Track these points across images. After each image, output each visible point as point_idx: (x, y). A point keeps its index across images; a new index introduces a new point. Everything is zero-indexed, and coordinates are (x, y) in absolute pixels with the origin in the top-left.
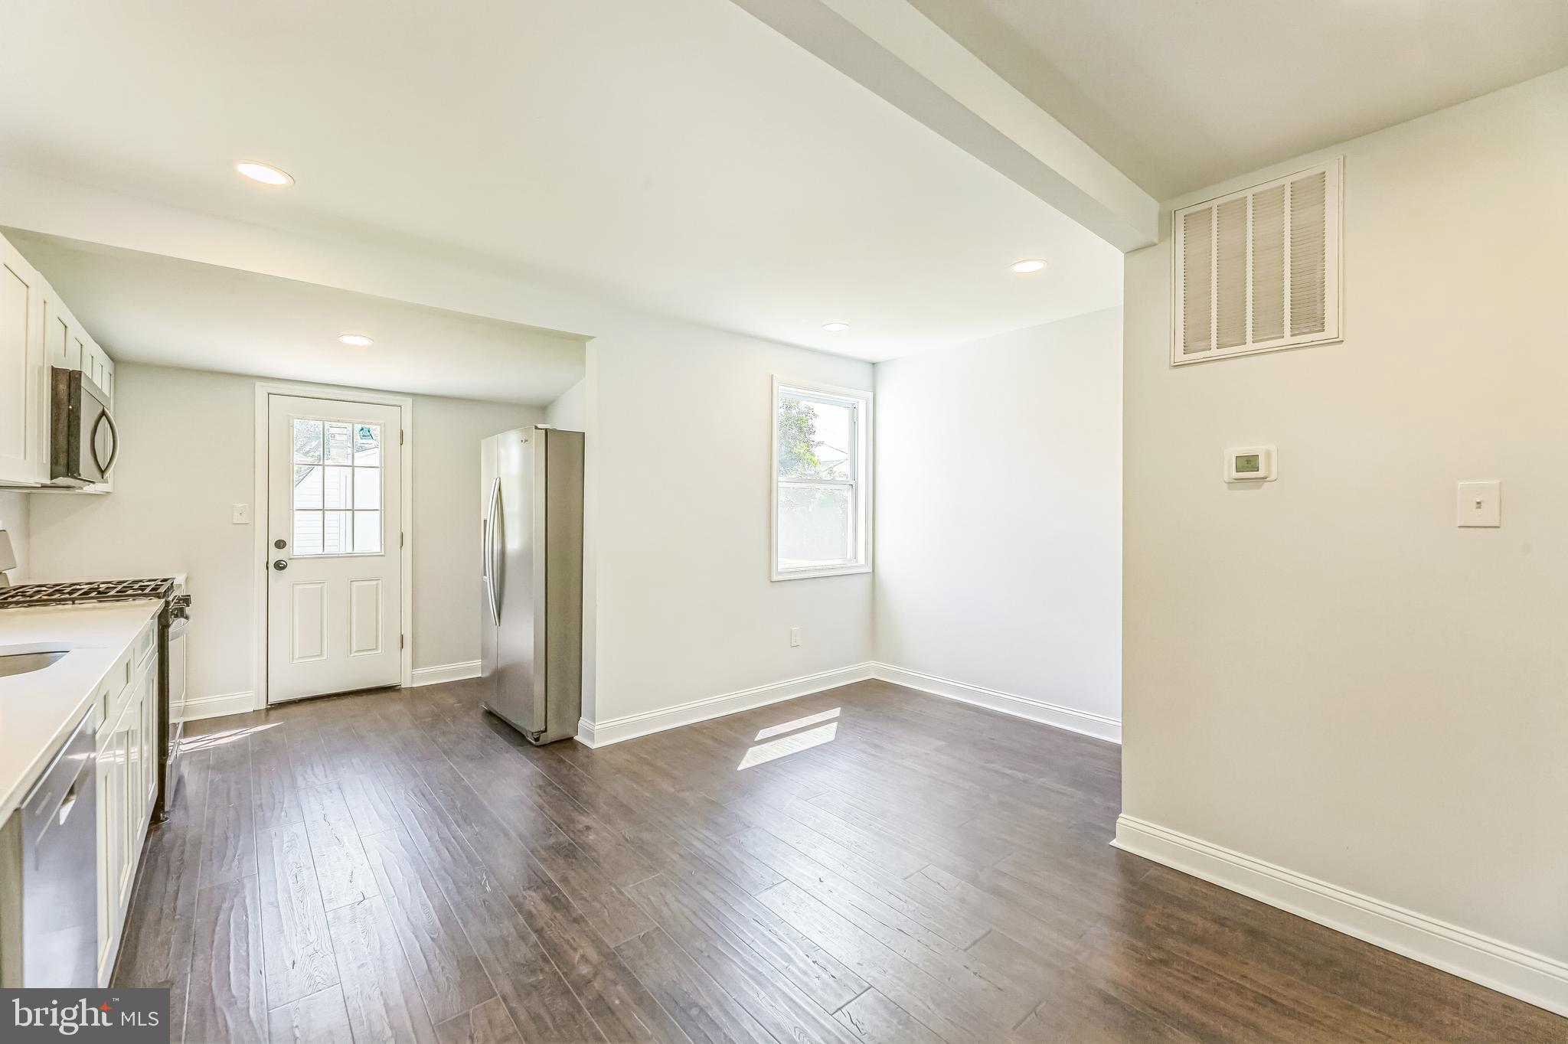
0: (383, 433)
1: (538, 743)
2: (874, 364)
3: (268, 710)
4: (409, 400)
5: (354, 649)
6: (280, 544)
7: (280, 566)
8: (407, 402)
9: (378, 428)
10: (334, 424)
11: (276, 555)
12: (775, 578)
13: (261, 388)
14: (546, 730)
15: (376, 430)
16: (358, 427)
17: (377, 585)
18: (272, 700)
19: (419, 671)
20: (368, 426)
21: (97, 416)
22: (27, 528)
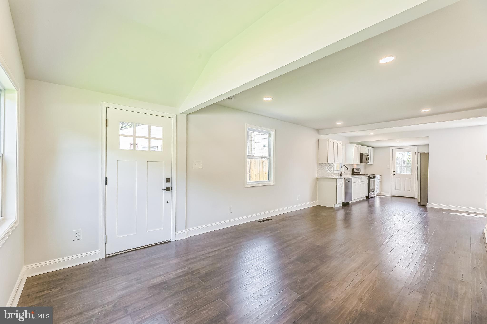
1: (419, 205)
4: (417, 146)
5: (406, 190)
6: (394, 172)
7: (394, 175)
10: (403, 152)
11: (393, 173)
13: (391, 148)
14: (420, 203)
15: (410, 153)
16: (407, 152)
17: (410, 179)
18: (392, 195)
21: (367, 156)
22: (365, 168)
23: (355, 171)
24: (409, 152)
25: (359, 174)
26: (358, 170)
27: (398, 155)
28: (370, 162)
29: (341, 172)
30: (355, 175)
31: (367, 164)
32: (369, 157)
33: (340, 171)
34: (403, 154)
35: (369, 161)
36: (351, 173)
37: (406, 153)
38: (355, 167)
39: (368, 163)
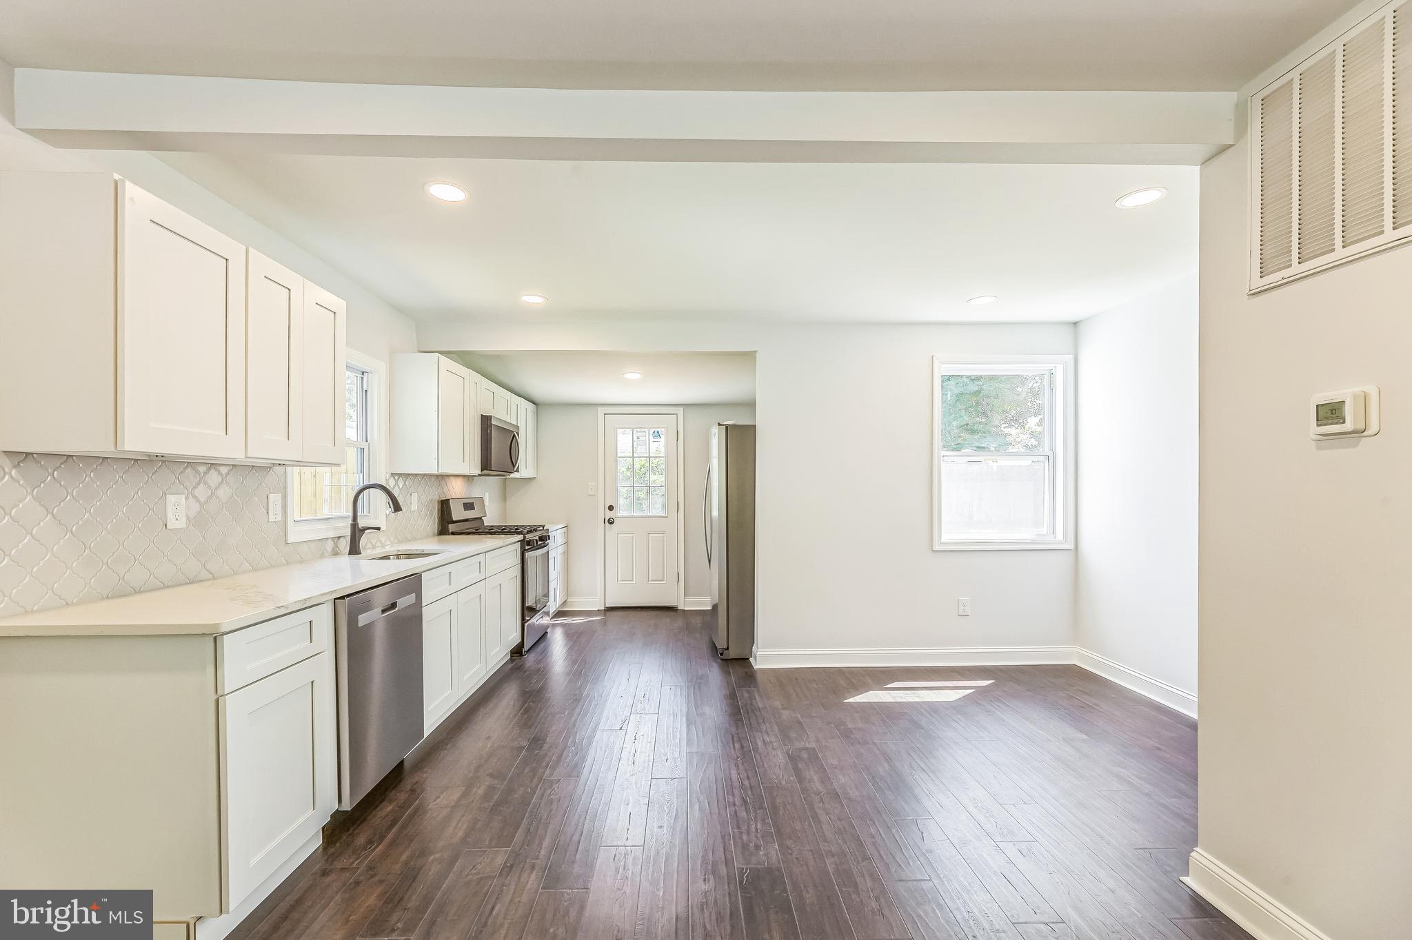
0: (666, 433)
1: (723, 657)
2: (1075, 324)
3: (605, 610)
4: (681, 409)
5: (650, 579)
6: (611, 508)
7: (611, 522)
8: (680, 411)
9: (663, 430)
10: (638, 430)
11: (609, 514)
12: (936, 547)
13: (601, 411)
14: (728, 649)
15: (662, 431)
16: (651, 432)
18: (607, 605)
19: (688, 599)
20: (657, 430)
21: (511, 437)
22: (504, 497)
23: (458, 513)
24: (659, 430)
25: (476, 528)
26: (469, 506)
27: (624, 441)
28: (525, 468)
29: (357, 532)
30: (453, 534)
31: (512, 475)
32: (521, 440)
33: (350, 521)
34: (638, 438)
35: (521, 461)
36: (431, 522)
37: (647, 432)
38: (456, 490)
39: (518, 471)
